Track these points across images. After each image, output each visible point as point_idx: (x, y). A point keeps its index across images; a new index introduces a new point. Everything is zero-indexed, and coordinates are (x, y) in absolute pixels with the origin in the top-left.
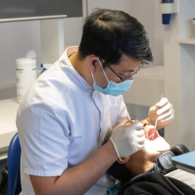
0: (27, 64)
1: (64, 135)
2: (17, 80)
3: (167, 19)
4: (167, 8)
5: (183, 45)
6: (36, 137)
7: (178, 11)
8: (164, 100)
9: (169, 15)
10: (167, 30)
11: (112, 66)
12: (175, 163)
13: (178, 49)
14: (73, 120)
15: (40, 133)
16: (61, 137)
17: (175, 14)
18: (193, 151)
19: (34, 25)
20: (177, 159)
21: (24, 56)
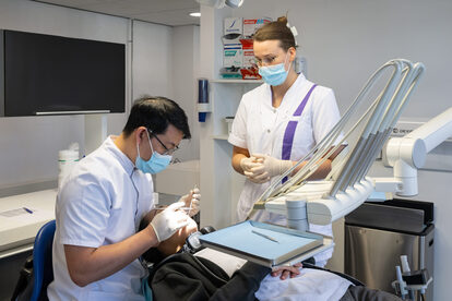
0: (70, 155)
1: (104, 207)
2: (60, 171)
3: (203, 117)
4: (203, 108)
5: (216, 140)
6: (77, 206)
7: (213, 111)
8: (196, 190)
9: (205, 113)
10: (203, 126)
11: (158, 136)
12: (201, 241)
13: (213, 144)
14: (116, 191)
15: (81, 201)
16: (102, 210)
17: (210, 113)
18: (219, 229)
19: (80, 120)
20: (205, 237)
21: (66, 148)
